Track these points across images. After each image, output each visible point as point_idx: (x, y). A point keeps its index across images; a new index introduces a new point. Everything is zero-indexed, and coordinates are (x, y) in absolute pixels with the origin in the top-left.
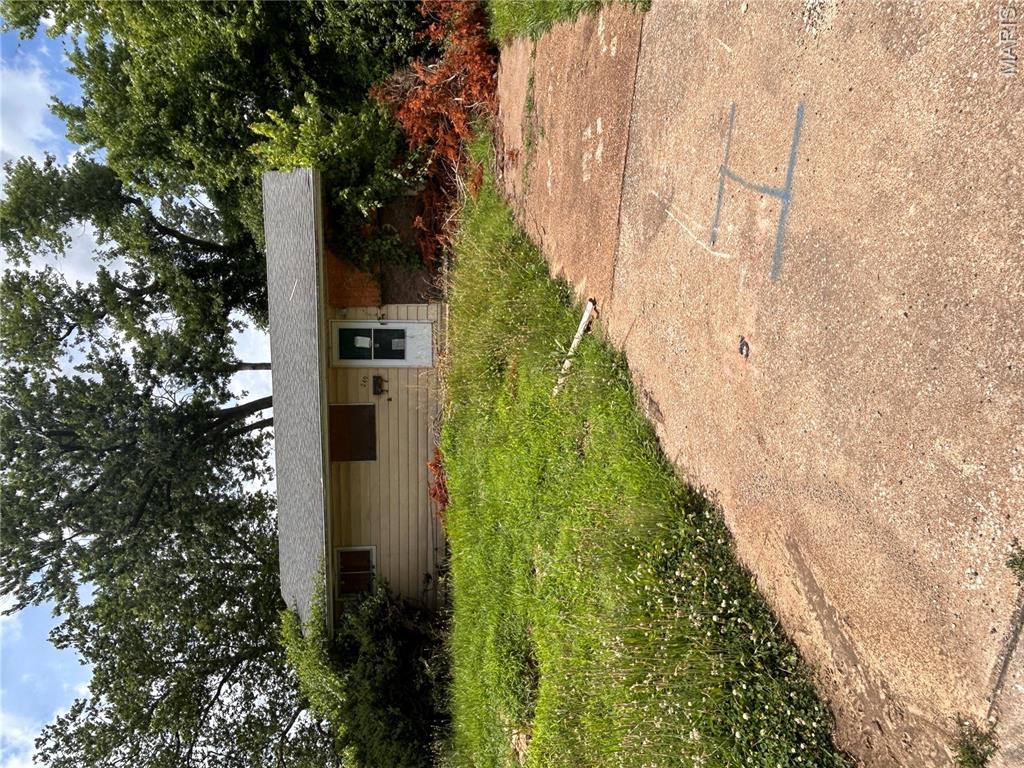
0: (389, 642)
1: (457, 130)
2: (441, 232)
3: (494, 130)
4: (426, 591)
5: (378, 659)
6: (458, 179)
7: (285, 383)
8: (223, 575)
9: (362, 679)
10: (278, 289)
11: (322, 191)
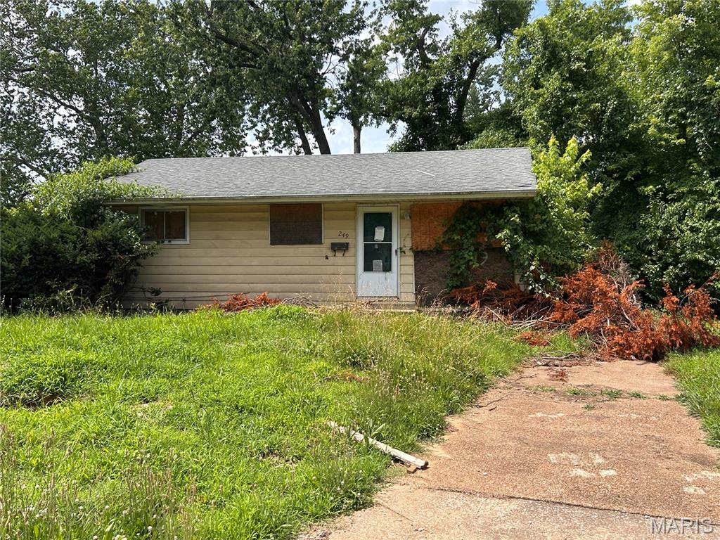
0: (95, 256)
1: (579, 321)
2: (481, 305)
3: (582, 356)
4: (144, 290)
5: (79, 246)
6: (533, 322)
7: (342, 165)
8: (174, 113)
9: (61, 230)
10: (426, 160)
11: (516, 198)
